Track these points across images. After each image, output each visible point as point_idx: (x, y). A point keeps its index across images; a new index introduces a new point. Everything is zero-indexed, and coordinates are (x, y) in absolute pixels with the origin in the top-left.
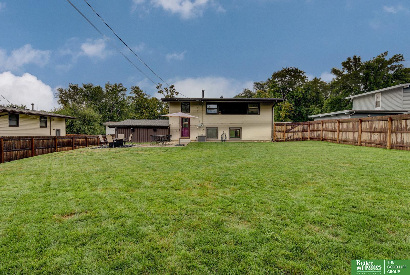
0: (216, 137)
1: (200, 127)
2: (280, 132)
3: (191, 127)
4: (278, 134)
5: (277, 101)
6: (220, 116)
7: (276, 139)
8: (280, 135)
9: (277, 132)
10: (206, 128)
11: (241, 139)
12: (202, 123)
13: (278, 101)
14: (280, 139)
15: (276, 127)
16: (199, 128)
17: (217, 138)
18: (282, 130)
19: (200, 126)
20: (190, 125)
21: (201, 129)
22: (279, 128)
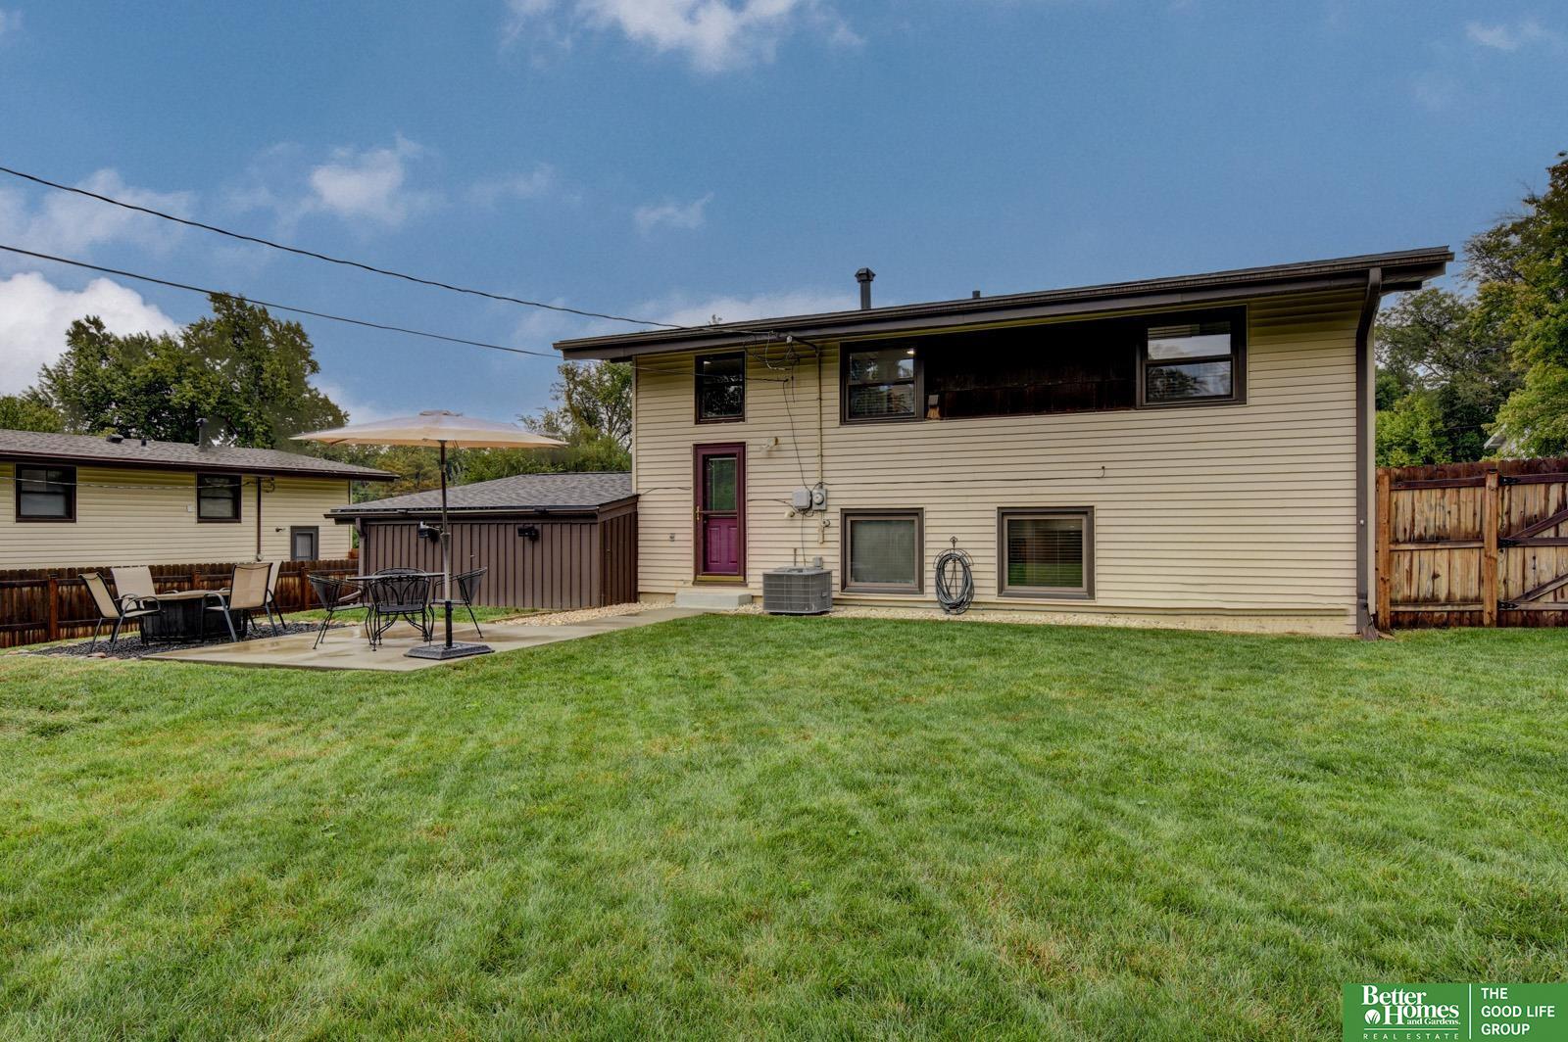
0: (905, 578)
1: (804, 511)
2: (1439, 539)
3: (751, 509)
4: (1426, 556)
5: (1375, 275)
6: (937, 428)
7: (1407, 601)
8: (1443, 572)
9: (1410, 541)
10: (846, 514)
11: (1091, 594)
12: (821, 485)
13: (1387, 272)
14: (1449, 600)
15: (1404, 498)
16: (799, 516)
17: (913, 584)
18: (1468, 523)
19: (805, 503)
20: (749, 497)
21: (814, 522)
22: (1426, 508)
